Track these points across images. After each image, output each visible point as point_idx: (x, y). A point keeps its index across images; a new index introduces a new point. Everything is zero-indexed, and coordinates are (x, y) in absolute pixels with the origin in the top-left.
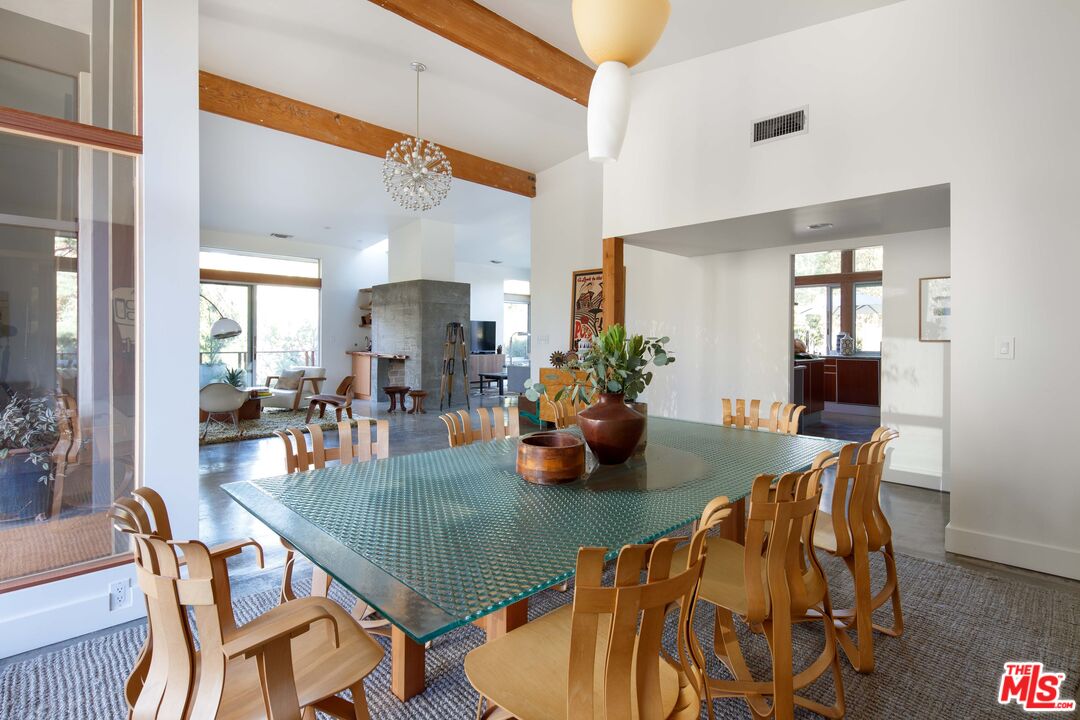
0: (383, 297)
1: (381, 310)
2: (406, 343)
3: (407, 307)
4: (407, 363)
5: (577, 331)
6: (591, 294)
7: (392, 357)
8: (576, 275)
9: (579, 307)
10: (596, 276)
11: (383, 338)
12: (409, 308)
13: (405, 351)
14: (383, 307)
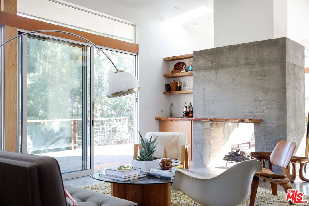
0: (213, 61)
1: (210, 74)
2: (256, 106)
3: (257, 68)
11: (213, 102)
12: (262, 69)
13: (255, 114)
14: (214, 71)
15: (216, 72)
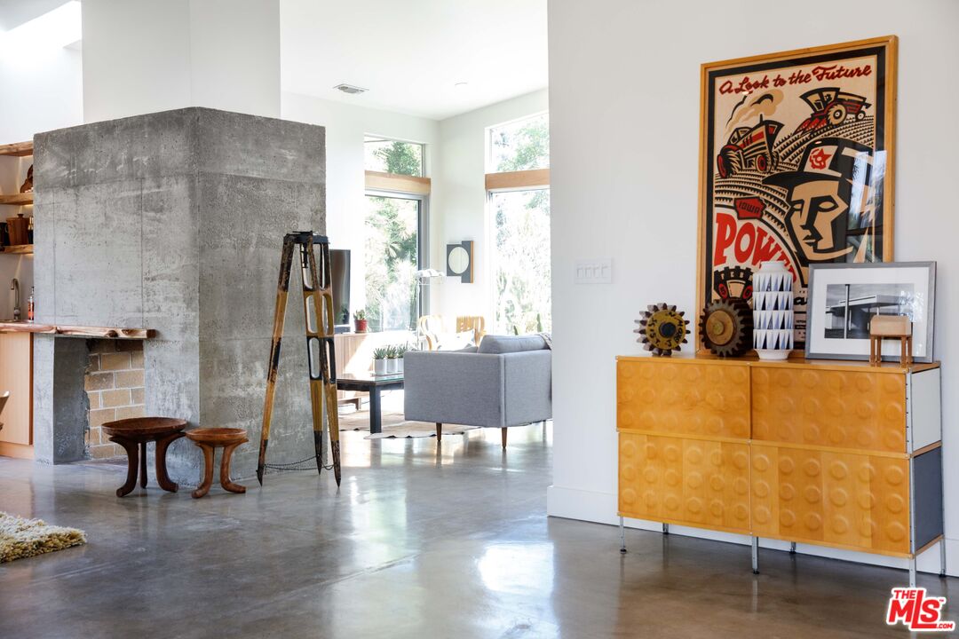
0: (69, 165)
1: (65, 199)
2: (147, 294)
3: (149, 188)
4: (150, 351)
5: (723, 244)
6: (772, 128)
7: (101, 333)
8: (712, 75)
9: (727, 170)
10: (786, 73)
11: (71, 279)
12: (157, 190)
13: (146, 315)
14: (71, 191)
15: (77, 195)
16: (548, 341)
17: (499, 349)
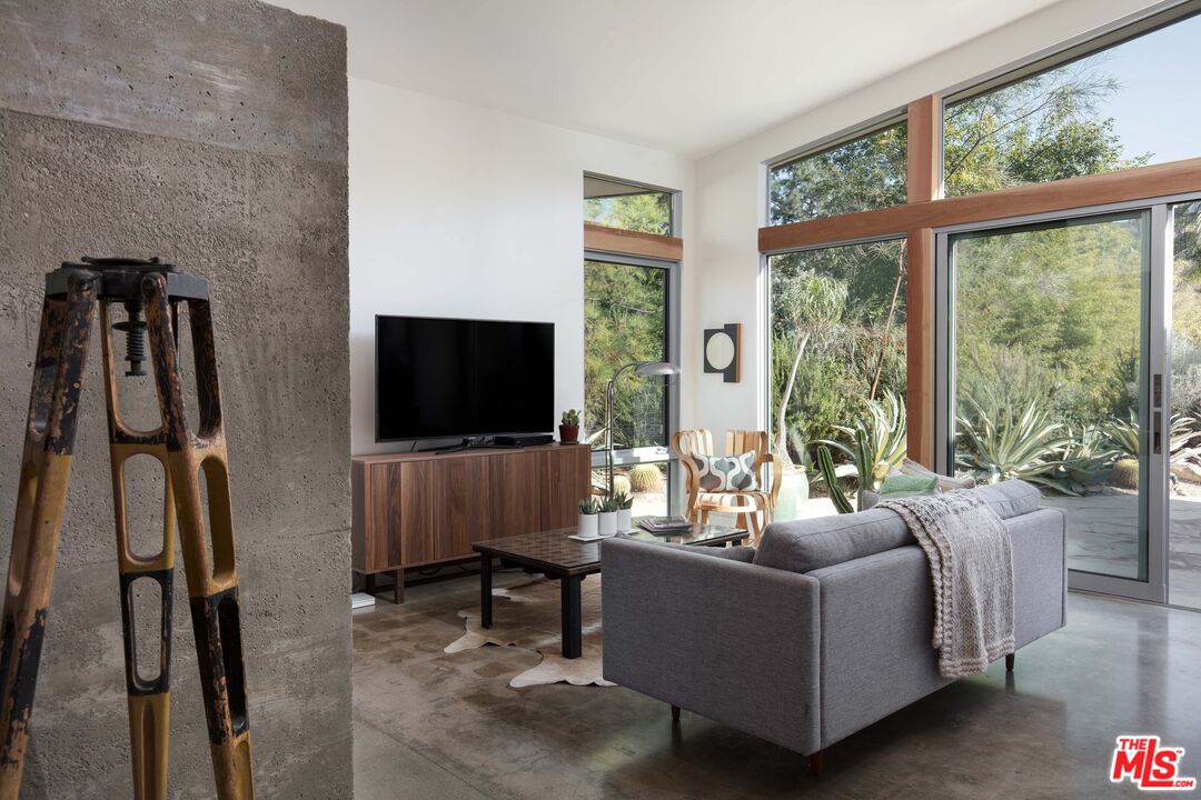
16: (916, 527)
17: (806, 559)
